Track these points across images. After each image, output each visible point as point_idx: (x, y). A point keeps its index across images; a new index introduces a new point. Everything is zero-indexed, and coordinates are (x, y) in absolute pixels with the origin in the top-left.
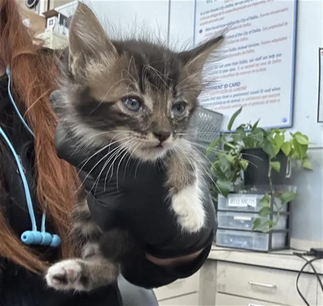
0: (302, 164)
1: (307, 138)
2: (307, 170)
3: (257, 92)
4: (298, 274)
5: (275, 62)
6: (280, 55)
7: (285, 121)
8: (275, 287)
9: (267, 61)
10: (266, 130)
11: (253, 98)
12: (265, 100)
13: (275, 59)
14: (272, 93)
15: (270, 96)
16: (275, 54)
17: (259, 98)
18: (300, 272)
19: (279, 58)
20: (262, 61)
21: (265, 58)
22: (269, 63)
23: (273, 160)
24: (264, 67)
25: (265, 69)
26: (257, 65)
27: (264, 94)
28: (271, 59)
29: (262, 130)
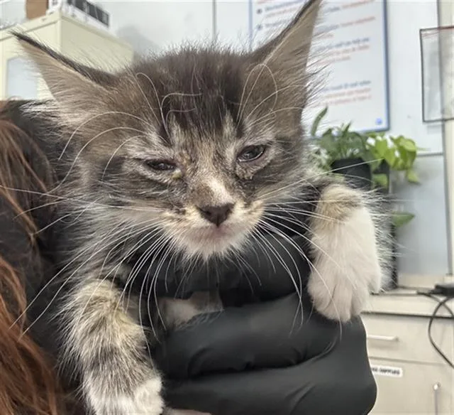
0: (406, 176)
1: (413, 142)
2: (414, 183)
3: (340, 87)
4: (429, 320)
5: (361, 48)
6: (367, 40)
7: (380, 122)
8: (397, 340)
9: (350, 47)
10: (361, 134)
11: (336, 95)
12: (351, 97)
13: (361, 45)
14: (359, 88)
15: (358, 92)
16: (361, 38)
17: (343, 94)
18: (433, 318)
19: (367, 43)
20: (344, 48)
21: (348, 43)
22: (354, 50)
23: (376, 172)
24: (346, 55)
25: (348, 58)
26: (338, 53)
27: (350, 89)
28: (356, 46)
29: (356, 134)
